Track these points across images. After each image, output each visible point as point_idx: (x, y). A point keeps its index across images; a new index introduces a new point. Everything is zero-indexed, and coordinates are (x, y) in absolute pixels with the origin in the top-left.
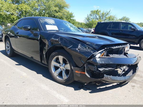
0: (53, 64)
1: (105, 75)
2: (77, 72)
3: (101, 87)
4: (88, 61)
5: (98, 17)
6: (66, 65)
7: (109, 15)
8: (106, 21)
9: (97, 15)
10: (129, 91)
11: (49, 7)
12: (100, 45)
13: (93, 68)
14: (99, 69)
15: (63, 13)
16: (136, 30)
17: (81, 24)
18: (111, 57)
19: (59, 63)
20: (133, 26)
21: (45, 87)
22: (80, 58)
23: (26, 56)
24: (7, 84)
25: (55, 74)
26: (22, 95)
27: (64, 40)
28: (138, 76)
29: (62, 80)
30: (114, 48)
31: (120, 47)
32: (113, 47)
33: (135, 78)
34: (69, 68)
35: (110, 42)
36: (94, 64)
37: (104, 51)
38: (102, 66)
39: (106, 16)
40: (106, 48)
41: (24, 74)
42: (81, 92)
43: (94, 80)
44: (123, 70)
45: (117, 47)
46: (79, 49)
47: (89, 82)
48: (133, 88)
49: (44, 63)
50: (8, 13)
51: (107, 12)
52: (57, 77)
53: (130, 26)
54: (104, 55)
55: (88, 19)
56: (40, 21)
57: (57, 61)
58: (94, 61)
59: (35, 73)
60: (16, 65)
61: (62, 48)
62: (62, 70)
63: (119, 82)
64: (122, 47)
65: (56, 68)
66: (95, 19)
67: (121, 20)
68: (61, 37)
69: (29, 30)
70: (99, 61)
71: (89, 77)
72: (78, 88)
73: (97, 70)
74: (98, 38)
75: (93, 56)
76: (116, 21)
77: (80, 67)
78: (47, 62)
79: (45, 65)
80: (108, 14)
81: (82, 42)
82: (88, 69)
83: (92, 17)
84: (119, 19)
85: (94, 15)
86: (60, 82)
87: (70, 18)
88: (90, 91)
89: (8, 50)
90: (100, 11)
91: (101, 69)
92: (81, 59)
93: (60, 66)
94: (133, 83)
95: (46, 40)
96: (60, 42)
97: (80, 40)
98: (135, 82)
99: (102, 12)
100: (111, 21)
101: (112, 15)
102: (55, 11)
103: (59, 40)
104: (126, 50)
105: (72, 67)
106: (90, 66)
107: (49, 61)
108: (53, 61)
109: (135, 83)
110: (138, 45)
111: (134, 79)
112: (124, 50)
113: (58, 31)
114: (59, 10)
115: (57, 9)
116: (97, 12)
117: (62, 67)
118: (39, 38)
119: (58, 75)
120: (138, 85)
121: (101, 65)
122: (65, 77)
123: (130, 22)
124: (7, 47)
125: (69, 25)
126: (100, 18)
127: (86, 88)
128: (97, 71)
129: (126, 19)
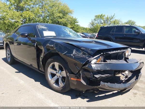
0: (49, 71)
1: (101, 82)
2: (73, 79)
3: (100, 96)
4: (83, 67)
5: (102, 21)
6: (62, 72)
7: (114, 19)
8: (111, 25)
9: (101, 20)
10: (130, 99)
11: (53, 14)
12: (95, 50)
13: (89, 75)
14: (95, 76)
15: (67, 18)
16: (140, 34)
17: (86, 29)
18: (108, 62)
19: (56, 70)
20: (137, 29)
21: (41, 95)
22: (76, 64)
23: (24, 63)
24: (3, 92)
25: (52, 81)
26: (16, 104)
27: (59, 46)
28: (142, 82)
29: (59, 87)
30: (112, 52)
31: (119, 51)
32: (110, 52)
33: (138, 84)
34: (65, 76)
35: (107, 47)
36: (90, 70)
37: (100, 57)
38: (99, 72)
39: (111, 20)
40: (102, 53)
41: (22, 82)
42: (77, 101)
43: (90, 87)
44: (125, 76)
45: (114, 52)
46: (74, 55)
47: (86, 90)
48: (134, 96)
49: (41, 70)
50: (13, 21)
51: (112, 16)
52: (54, 85)
53: (134, 29)
54: (101, 61)
55: (93, 24)
56: (37, 27)
57: (53, 67)
58: (89, 67)
59: (33, 80)
60: (15, 72)
61: (58, 54)
62: (58, 77)
63: (119, 89)
64: (121, 51)
65: (53, 75)
66: (99, 24)
67: (126, 24)
68: (56, 42)
69: (27, 36)
70: (94, 67)
71: (85, 84)
72: (75, 96)
73: (94, 76)
74: (95, 43)
75: (89, 62)
76: (122, 25)
77: (76, 73)
78: (44, 69)
79: (43, 72)
80: (112, 18)
81: (77, 47)
82: (84, 76)
83: (96, 22)
84: (125, 23)
85: (98, 19)
86: (56, 90)
87: (74, 24)
88: (88, 100)
89: (9, 58)
90: (104, 16)
91: (97, 76)
92: (76, 66)
93: (56, 73)
94: (135, 90)
95: (41, 47)
96: (55, 48)
97: (75, 45)
98: (138, 88)
99: (106, 16)
100: (116, 25)
101: (117, 19)
102: (59, 17)
103: (55, 46)
104: (127, 54)
105: (68, 74)
106: (85, 73)
107: (46, 68)
108: (49, 68)
109: (138, 90)
110: (143, 49)
111: (137, 86)
112: (124, 55)
113: (55, 37)
114: (63, 16)
115: (61, 15)
116: (101, 17)
117: (58, 74)
118: (36, 44)
119: (55, 83)
120: (141, 93)
121: (97, 71)
122: (61, 84)
123: (136, 25)
124: (7, 55)
125: (68, 31)
126: (104, 23)
127: (84, 96)
128: (94, 78)
129: (132, 22)
